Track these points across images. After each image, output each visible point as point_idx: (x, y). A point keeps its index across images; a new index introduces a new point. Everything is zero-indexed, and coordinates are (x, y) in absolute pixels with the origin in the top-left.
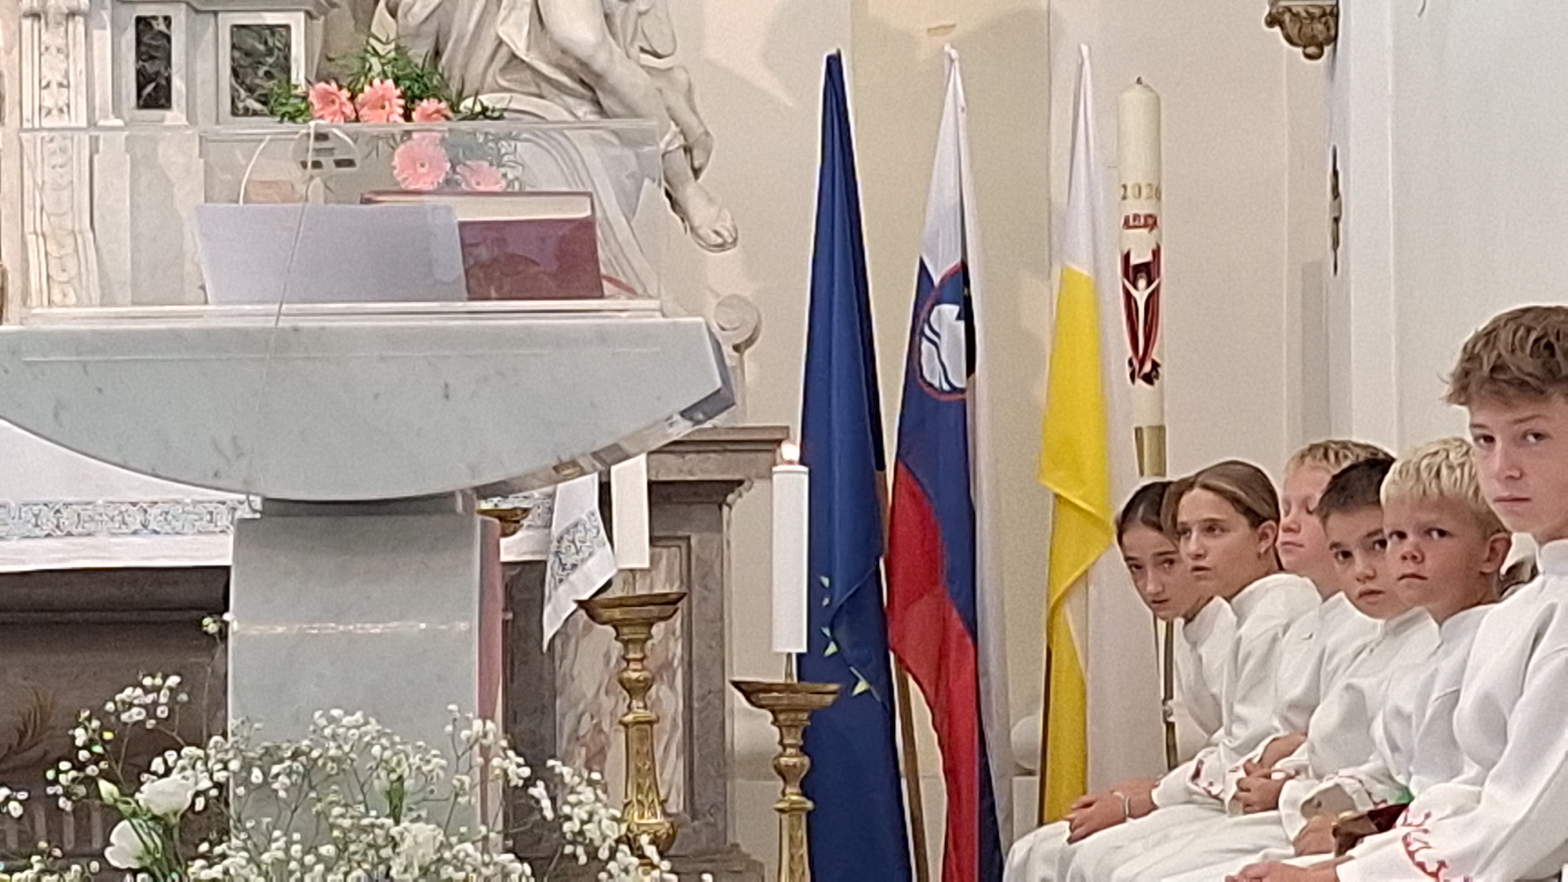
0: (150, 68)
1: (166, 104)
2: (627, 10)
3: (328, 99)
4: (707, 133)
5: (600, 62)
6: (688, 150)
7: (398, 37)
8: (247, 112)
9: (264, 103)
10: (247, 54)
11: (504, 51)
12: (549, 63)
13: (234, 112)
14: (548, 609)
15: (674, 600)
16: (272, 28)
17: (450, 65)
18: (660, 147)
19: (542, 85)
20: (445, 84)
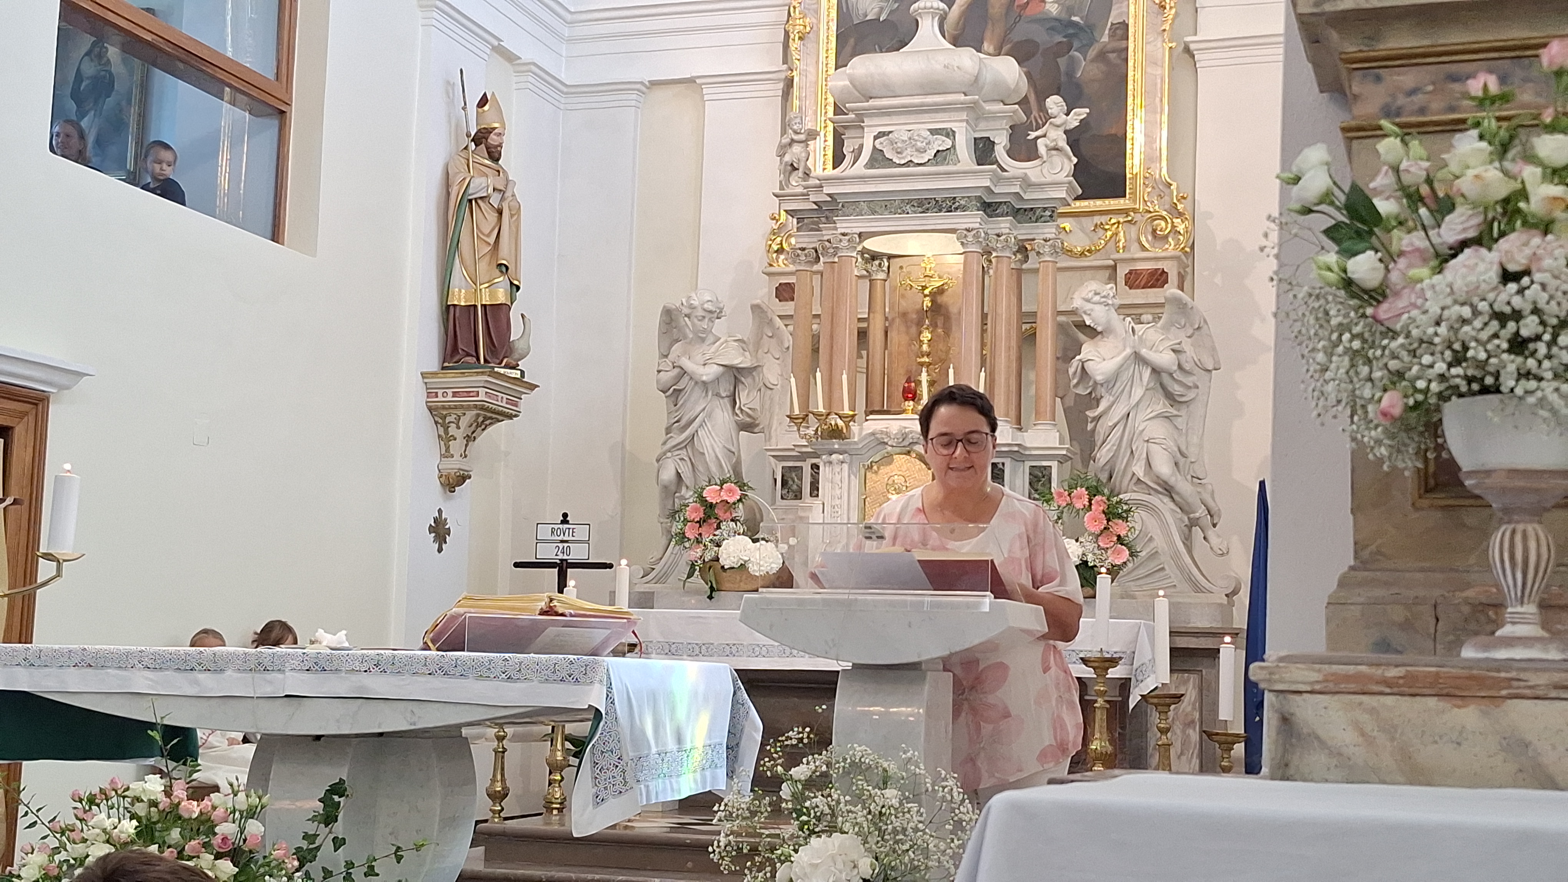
2: (1185, 462)
3: (1060, 495)
4: (1219, 511)
5: (1173, 482)
6: (1211, 516)
10: (1035, 477)
11: (1135, 477)
12: (1152, 482)
14: (1131, 697)
15: (1179, 697)
16: (1045, 467)
17: (1115, 483)
18: (1197, 515)
19: (1150, 490)
20: (1112, 489)
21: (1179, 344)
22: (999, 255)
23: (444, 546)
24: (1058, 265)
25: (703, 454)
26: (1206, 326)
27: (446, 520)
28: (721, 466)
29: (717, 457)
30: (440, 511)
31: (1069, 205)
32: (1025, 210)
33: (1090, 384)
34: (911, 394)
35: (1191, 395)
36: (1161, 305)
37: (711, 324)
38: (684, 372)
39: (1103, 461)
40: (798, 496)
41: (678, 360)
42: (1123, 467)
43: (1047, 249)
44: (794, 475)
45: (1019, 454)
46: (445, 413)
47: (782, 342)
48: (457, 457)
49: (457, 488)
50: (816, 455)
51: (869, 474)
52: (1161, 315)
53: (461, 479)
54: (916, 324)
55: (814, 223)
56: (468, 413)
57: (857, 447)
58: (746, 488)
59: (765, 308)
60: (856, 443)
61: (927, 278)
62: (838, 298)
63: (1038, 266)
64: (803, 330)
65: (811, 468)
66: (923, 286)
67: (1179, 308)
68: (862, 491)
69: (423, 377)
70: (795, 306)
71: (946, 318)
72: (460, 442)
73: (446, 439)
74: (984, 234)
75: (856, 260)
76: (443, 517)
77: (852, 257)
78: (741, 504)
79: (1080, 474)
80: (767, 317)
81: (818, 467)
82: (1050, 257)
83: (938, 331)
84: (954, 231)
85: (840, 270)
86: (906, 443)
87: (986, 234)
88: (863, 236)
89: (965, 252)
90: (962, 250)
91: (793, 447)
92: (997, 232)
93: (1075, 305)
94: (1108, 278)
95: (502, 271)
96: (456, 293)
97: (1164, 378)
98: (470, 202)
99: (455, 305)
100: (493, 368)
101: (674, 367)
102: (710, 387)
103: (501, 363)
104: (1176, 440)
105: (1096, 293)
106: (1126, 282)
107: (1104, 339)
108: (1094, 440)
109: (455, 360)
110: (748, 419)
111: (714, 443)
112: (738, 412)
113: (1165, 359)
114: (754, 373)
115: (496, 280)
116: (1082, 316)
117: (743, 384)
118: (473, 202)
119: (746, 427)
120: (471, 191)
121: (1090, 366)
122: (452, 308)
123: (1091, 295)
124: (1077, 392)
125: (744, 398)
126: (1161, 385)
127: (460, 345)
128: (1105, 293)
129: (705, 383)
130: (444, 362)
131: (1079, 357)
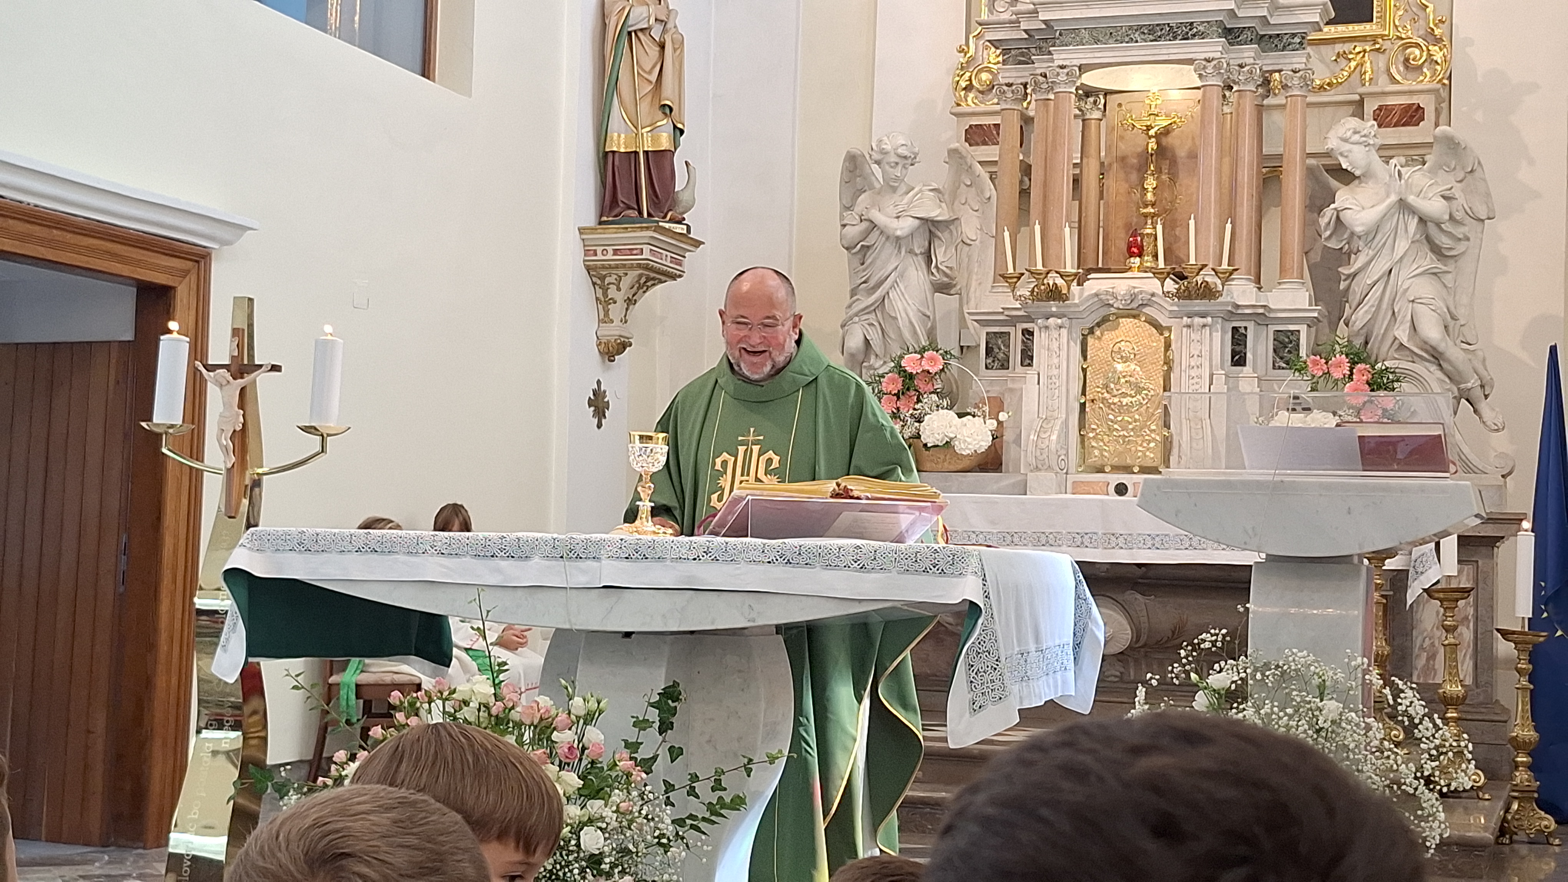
0: (1237, 348)
1: (1244, 364)
2: (1455, 325)
3: (1315, 363)
4: (1491, 379)
5: (1442, 347)
6: (1482, 386)
7: (1349, 337)
8: (1280, 368)
9: (1288, 364)
10: (1281, 343)
11: (1397, 342)
12: (1417, 347)
13: (1274, 368)
14: (1409, 591)
15: (1467, 591)
16: (1292, 332)
17: (1372, 349)
18: (1469, 385)
19: (1414, 357)
20: (1369, 357)
21: (1452, 188)
22: (1241, 88)
23: (603, 421)
24: (1309, 99)
25: (896, 319)
26: (1480, 169)
27: (605, 392)
28: (915, 331)
29: (911, 322)
30: (599, 382)
31: (1321, 30)
32: (1271, 37)
33: (1346, 236)
34: (1136, 249)
35: (1461, 247)
36: (1430, 145)
37: (904, 171)
38: (873, 226)
39: (1359, 325)
40: (1004, 366)
41: (867, 213)
42: (1382, 332)
43: (1296, 82)
44: (1000, 342)
45: (1262, 316)
46: (604, 273)
47: (982, 192)
48: (617, 322)
49: (616, 357)
50: (1029, 319)
51: (1090, 341)
52: (1427, 158)
53: (621, 346)
54: (1139, 170)
55: (1022, 54)
56: (629, 272)
57: (1077, 310)
58: (949, 356)
59: (964, 153)
60: (1076, 305)
61: (1152, 117)
62: (1054, 141)
63: (1284, 102)
64: (1010, 178)
65: (1023, 334)
66: (1147, 126)
67: (1450, 148)
68: (1082, 359)
69: (581, 233)
70: (1000, 150)
71: (1173, 162)
72: (621, 305)
73: (604, 302)
74: (1225, 65)
75: (1073, 96)
76: (602, 389)
77: (1071, 93)
78: (943, 374)
79: (1337, 339)
80: (966, 163)
81: (1031, 334)
82: (1299, 90)
83: (1164, 177)
84: (1190, 62)
85: (1056, 108)
86: (1134, 305)
87: (1228, 64)
88: (1083, 69)
89: (1203, 86)
90: (1199, 83)
91: (1002, 310)
92: (1240, 62)
93: (1330, 146)
94: (1353, 115)
95: (665, 113)
96: (615, 138)
97: (1432, 230)
98: (630, 35)
99: (614, 152)
100: (658, 222)
101: (861, 221)
102: (902, 242)
103: (665, 217)
104: (1444, 300)
105: (1355, 132)
106: (1375, 120)
107: (1363, 185)
108: (1347, 301)
109: (614, 214)
110: (945, 279)
111: (908, 308)
112: (934, 271)
113: (1434, 206)
114: (951, 227)
115: (659, 124)
116: (1337, 159)
117: (940, 239)
118: (633, 34)
119: (943, 288)
120: (630, 22)
121: (1346, 216)
122: (610, 156)
123: (1349, 134)
124: (1329, 245)
125: (941, 255)
126: (1428, 239)
127: (620, 197)
128: (1365, 132)
129: (898, 238)
130: (601, 216)
131: (1332, 206)
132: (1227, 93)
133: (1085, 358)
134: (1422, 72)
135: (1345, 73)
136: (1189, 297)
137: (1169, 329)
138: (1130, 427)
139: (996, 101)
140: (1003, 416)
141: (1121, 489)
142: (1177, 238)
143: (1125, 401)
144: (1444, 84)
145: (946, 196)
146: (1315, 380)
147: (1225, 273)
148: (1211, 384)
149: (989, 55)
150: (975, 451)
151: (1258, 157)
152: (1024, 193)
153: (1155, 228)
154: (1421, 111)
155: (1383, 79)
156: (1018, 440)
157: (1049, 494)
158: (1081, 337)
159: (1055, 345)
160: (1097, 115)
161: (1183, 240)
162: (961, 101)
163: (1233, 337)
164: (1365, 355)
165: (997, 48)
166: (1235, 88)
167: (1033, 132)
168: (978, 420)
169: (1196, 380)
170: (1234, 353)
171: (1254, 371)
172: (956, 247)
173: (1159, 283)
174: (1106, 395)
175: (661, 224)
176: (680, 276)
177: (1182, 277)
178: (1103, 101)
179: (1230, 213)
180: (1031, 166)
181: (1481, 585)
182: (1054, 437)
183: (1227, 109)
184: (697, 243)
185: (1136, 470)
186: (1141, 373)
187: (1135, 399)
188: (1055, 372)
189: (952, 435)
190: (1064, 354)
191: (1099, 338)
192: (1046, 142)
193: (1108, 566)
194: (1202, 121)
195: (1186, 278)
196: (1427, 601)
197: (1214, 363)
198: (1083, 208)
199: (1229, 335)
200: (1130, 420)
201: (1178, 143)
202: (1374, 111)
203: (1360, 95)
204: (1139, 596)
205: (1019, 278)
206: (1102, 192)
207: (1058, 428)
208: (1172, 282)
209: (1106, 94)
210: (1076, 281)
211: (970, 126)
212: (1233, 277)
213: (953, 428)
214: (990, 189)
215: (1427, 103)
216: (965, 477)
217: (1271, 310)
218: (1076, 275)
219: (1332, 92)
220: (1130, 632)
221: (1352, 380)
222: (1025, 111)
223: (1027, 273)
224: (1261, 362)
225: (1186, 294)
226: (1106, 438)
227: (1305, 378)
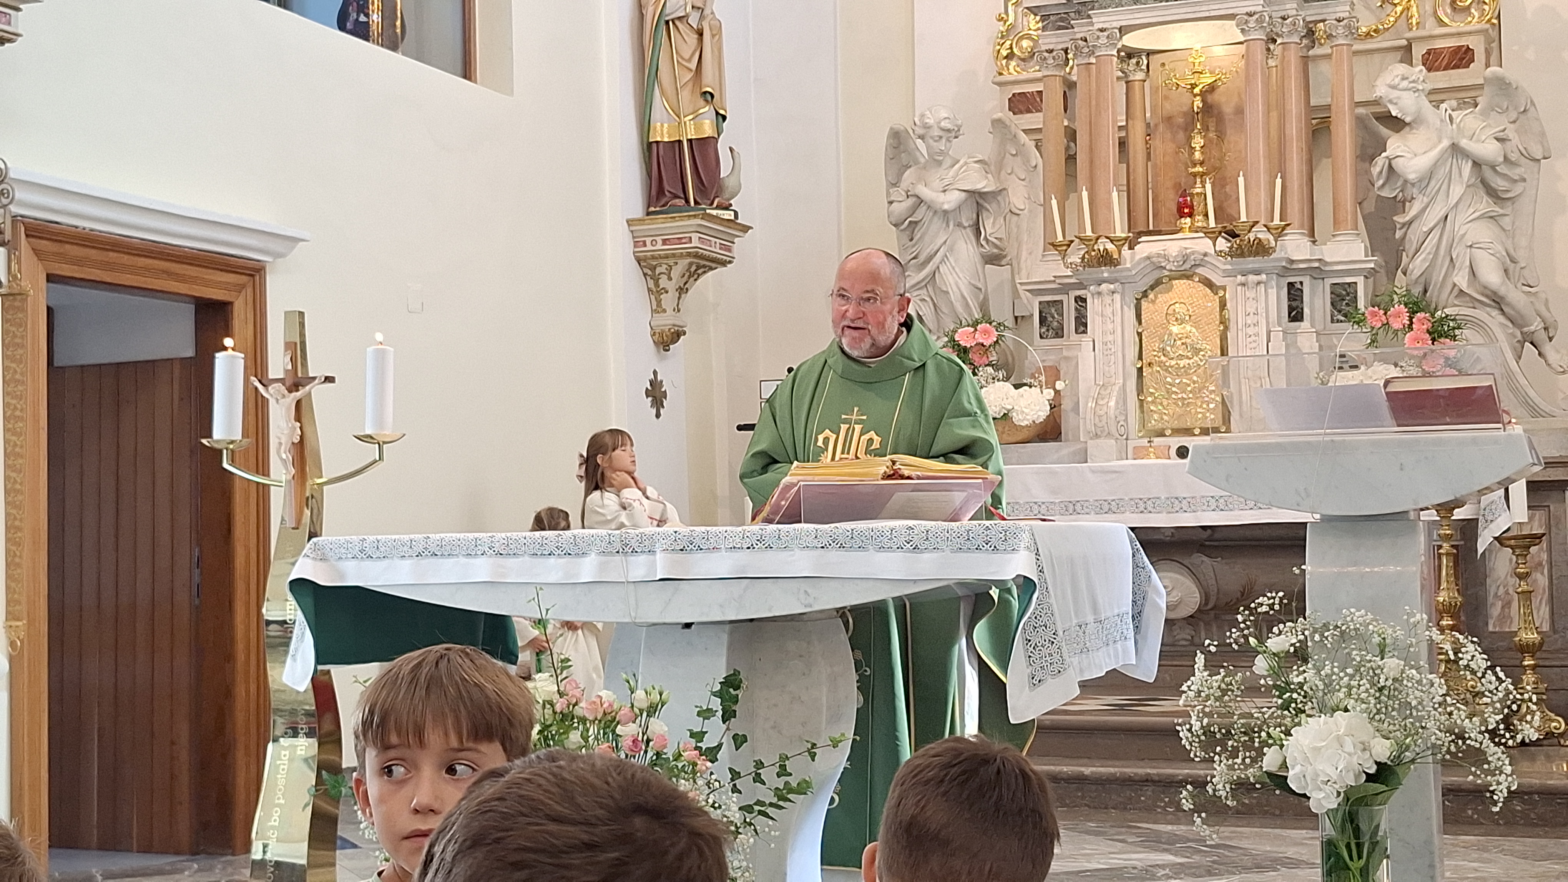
0: (1294, 304)
1: (1301, 320)
2: (1515, 268)
3: (1374, 314)
4: (1555, 320)
5: (1502, 291)
6: (1546, 329)
7: (1407, 285)
8: (1338, 321)
9: (1346, 316)
10: (1338, 296)
11: (1456, 289)
12: (1478, 293)
13: (1332, 322)
14: (1479, 540)
15: (1540, 537)
16: (1349, 284)
17: (1431, 297)
18: (1532, 328)
19: (1475, 303)
20: (1428, 305)
21: (1505, 129)
22: (1285, 41)
23: (662, 411)
24: (1355, 48)
25: (948, 293)
26: (1532, 109)
27: (661, 382)
28: (967, 304)
29: (963, 296)
30: (655, 373)
33: (1399, 184)
34: (1185, 209)
35: (1518, 189)
36: (1481, 87)
37: (948, 144)
38: (920, 201)
39: (1417, 273)
40: (1059, 333)
41: (914, 188)
42: (1441, 279)
43: (1341, 31)
44: (1053, 311)
45: (1318, 271)
46: (655, 263)
47: (1028, 161)
48: (670, 311)
49: (671, 346)
50: (1081, 286)
51: (1144, 304)
52: (1479, 99)
53: (675, 335)
54: (1186, 130)
55: (1062, 20)
56: (678, 261)
57: (1130, 274)
58: (1002, 328)
59: (1008, 123)
60: (1129, 269)
61: (1196, 75)
62: (1098, 104)
63: (1330, 51)
64: (1056, 144)
65: (1076, 301)
66: (1191, 84)
67: (1501, 89)
68: (1136, 324)
69: (629, 225)
70: (1044, 117)
71: (1220, 119)
72: (672, 294)
73: (656, 292)
74: (1267, 18)
75: (1116, 59)
76: (659, 379)
77: (1112, 55)
78: (997, 347)
79: (1395, 289)
80: (1011, 133)
81: (1084, 300)
82: (1344, 39)
83: (1212, 135)
84: (1232, 17)
85: (1098, 72)
86: (1187, 266)
87: (1270, 17)
88: (1123, 30)
89: (1246, 41)
90: (1242, 39)
91: (1053, 279)
92: (1283, 14)
93: (1378, 94)
94: (1401, 61)
95: (707, 101)
96: (658, 128)
97: (1488, 173)
98: (667, 24)
99: (657, 142)
100: (704, 209)
101: (908, 197)
102: (951, 217)
103: (712, 203)
104: (1503, 243)
105: (1404, 78)
106: (1424, 64)
107: (1414, 131)
108: (1404, 250)
109: (661, 204)
110: (995, 251)
111: (959, 281)
112: (983, 243)
113: (1488, 149)
114: (999, 198)
115: (701, 111)
116: (1386, 106)
117: (988, 210)
118: (671, 23)
119: (994, 259)
120: (668, 10)
121: (1398, 164)
122: (654, 146)
123: (1397, 81)
124: (1383, 195)
125: (989, 226)
126: (1483, 182)
127: (667, 187)
128: (1414, 77)
129: (946, 212)
130: (649, 207)
131: (1384, 155)
132: (1272, 47)
133: (1140, 323)
134: (1470, 13)
135: (1392, 19)
136: (1242, 255)
137: (1224, 288)
138: (1189, 389)
139: (1037, 68)
140: (1059, 385)
141: (1182, 452)
142: (1227, 196)
143: (1182, 363)
144: (1494, 24)
145: (992, 168)
146: (1374, 332)
147: (1277, 229)
148: (1268, 341)
149: (1029, 22)
150: (1034, 422)
151: (1305, 109)
152: (1071, 159)
153: (1204, 187)
154: (1471, 53)
155: (1430, 22)
156: (1076, 409)
157: (1109, 461)
158: (1135, 301)
159: (1108, 311)
160: (1140, 76)
161: (1234, 197)
162: (1003, 69)
163: (1289, 293)
164: (1424, 303)
165: (1036, 15)
166: (1279, 41)
167: (1075, 97)
168: (1036, 391)
169: (1253, 338)
170: (1291, 309)
171: (1312, 327)
172: (1005, 217)
173: (1210, 242)
174: (1163, 358)
175: (708, 211)
176: (730, 262)
177: (1234, 235)
178: (1145, 62)
179: (1280, 166)
180: (1075, 131)
181: (1553, 529)
182: (1112, 404)
183: (1272, 63)
184: (746, 229)
185: (1197, 431)
186: (1197, 334)
187: (1192, 361)
188: (1111, 338)
189: (1010, 407)
190: (1118, 319)
191: (1153, 302)
192: (1090, 107)
193: (1172, 530)
194: (1247, 77)
195: (1238, 236)
196: (1499, 549)
197: (1270, 320)
198: (1131, 170)
199: (1285, 290)
200: (1188, 382)
201: (1224, 100)
202: (1423, 56)
203: (1408, 40)
204: (1205, 559)
205: (1069, 246)
206: (1149, 154)
207: (1115, 393)
208: (1224, 241)
209: (1148, 54)
210: (1127, 245)
211: (1014, 95)
212: (1285, 232)
213: (1010, 400)
214: (1035, 157)
215: (1477, 44)
216: (1025, 447)
217: (1327, 264)
218: (1126, 239)
219: (1379, 39)
220: (1198, 596)
221: (1412, 330)
222: (1068, 76)
223: (1077, 240)
224: (1319, 315)
225: (1239, 252)
226: (1165, 403)
227: (1364, 330)
